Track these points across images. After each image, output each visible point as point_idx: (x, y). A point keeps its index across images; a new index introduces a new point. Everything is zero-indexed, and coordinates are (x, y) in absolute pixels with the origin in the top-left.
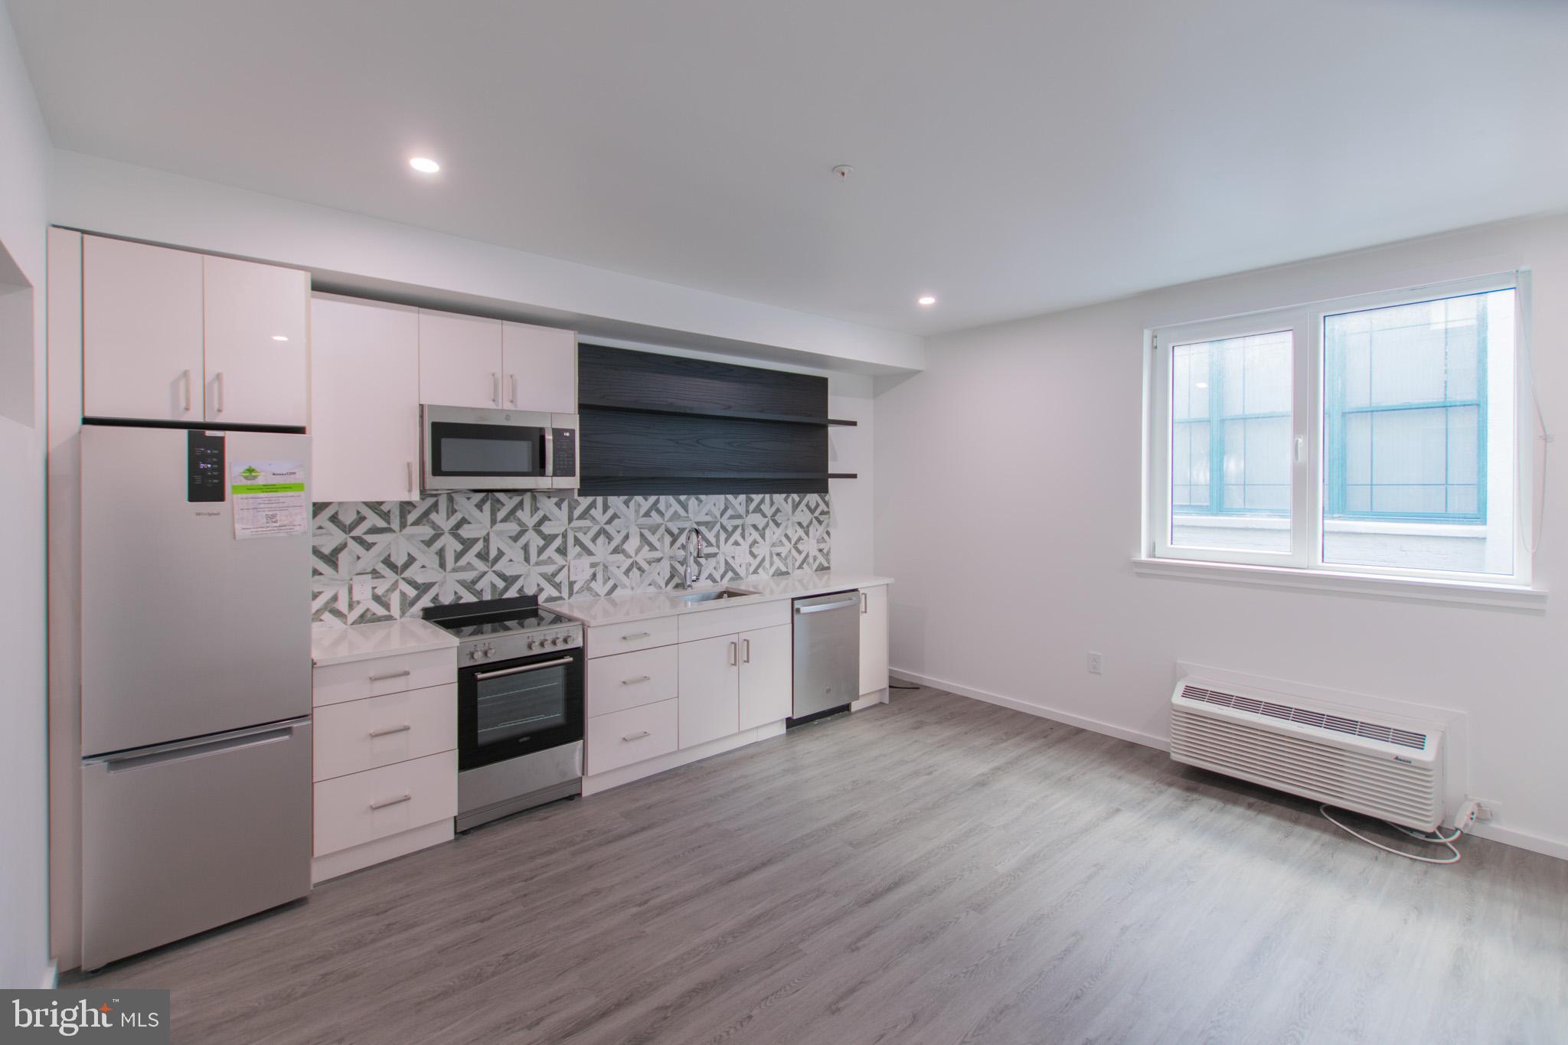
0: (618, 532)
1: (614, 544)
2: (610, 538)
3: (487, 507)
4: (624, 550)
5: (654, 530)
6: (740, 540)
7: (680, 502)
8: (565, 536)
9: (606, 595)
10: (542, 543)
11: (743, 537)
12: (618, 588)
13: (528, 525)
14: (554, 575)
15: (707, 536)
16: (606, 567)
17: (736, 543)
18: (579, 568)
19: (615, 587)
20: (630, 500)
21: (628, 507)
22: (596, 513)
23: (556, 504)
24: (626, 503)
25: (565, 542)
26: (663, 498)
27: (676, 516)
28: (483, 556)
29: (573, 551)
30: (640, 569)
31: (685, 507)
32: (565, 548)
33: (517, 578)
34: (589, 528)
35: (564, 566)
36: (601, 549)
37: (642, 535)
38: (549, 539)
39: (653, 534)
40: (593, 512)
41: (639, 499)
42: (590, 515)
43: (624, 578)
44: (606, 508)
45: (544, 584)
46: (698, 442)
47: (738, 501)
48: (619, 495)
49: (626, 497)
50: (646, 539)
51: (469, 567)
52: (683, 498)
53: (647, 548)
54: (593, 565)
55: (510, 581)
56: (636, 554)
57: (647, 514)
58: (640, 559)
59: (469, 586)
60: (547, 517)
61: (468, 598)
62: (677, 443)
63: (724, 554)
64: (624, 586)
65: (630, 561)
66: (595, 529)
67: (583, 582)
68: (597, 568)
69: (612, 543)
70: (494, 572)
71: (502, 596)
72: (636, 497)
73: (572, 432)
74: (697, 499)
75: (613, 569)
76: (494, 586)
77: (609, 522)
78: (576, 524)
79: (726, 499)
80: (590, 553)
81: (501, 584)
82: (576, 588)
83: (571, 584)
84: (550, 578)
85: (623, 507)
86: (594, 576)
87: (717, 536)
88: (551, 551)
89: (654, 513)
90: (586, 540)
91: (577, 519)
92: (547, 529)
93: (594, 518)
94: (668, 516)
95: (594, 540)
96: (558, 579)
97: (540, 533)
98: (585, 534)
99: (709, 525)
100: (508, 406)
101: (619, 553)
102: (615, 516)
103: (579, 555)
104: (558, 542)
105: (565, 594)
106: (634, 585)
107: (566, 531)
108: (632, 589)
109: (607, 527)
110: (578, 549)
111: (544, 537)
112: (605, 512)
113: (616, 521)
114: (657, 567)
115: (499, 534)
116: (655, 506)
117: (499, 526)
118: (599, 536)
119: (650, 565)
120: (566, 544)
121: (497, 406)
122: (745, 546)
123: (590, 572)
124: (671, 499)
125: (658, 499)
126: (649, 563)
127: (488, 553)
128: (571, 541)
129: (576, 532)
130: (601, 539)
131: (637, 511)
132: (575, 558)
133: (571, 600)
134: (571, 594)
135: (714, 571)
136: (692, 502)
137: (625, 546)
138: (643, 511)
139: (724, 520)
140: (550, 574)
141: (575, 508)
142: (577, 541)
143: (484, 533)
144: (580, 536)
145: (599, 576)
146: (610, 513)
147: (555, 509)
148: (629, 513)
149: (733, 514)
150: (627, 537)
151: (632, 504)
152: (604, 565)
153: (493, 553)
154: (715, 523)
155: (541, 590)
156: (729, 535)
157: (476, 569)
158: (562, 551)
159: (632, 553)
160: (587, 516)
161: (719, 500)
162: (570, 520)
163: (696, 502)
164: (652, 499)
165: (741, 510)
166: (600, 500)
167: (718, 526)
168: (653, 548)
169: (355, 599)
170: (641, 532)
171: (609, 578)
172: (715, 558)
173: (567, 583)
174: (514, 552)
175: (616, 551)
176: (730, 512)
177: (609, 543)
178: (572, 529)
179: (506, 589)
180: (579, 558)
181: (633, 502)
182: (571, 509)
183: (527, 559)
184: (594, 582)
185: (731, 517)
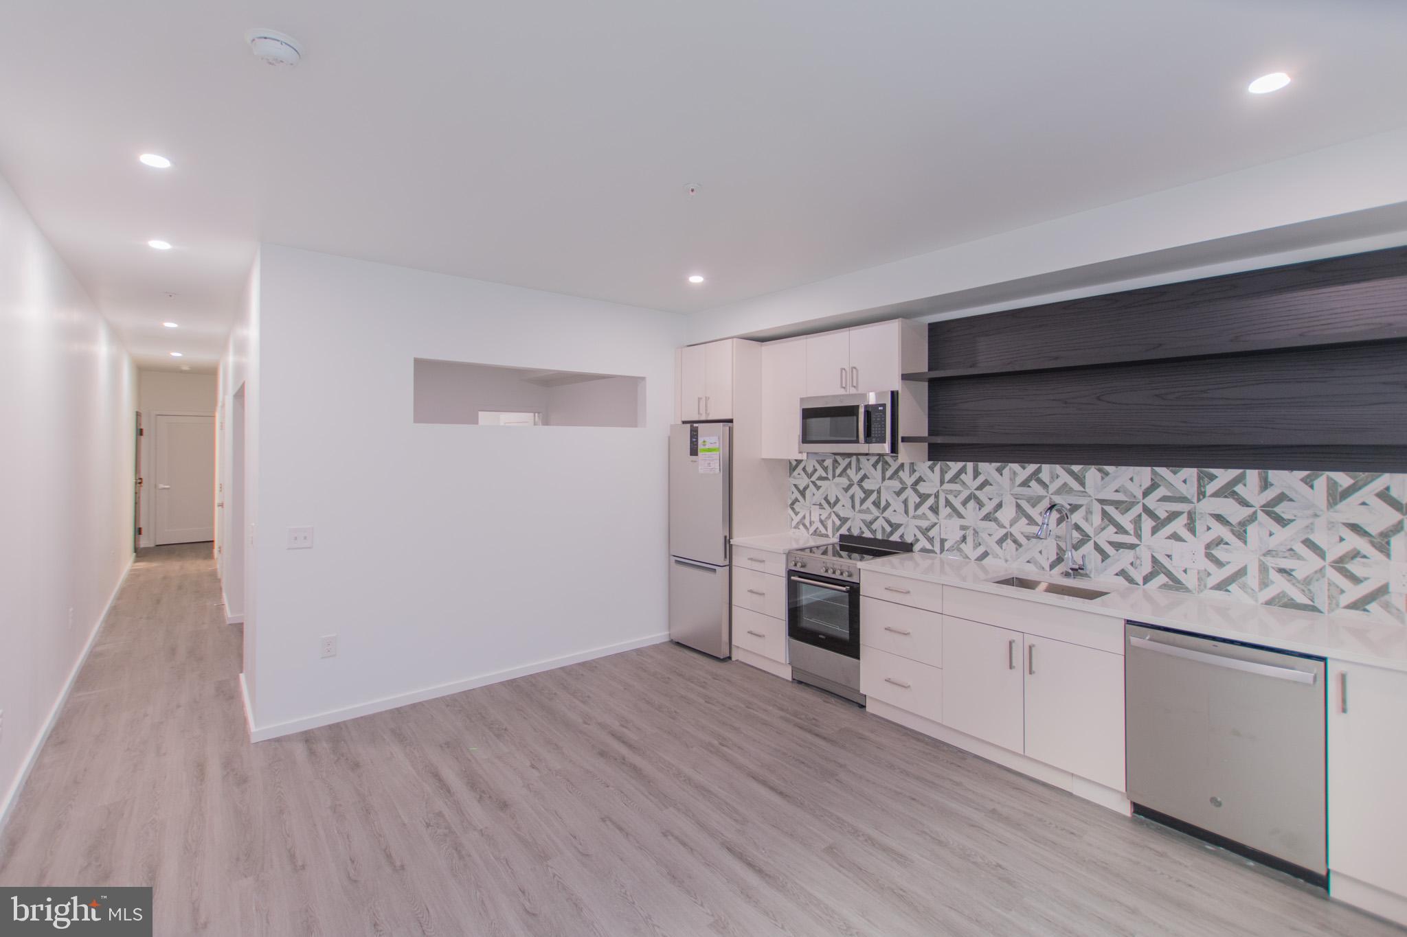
0: (990, 499)
1: (985, 511)
2: (981, 504)
3: (879, 466)
4: (996, 518)
5: (1034, 502)
6: (1184, 533)
7: (1072, 473)
8: (937, 496)
9: (976, 560)
10: (918, 500)
11: (1191, 529)
12: (990, 556)
13: (907, 483)
14: (928, 529)
15: (1118, 520)
16: (976, 532)
17: (1175, 537)
18: (949, 529)
19: (985, 554)
20: (1004, 468)
21: (1001, 475)
22: (967, 477)
23: (929, 467)
24: (1000, 471)
25: (937, 502)
26: (1046, 468)
27: (1064, 488)
28: (876, 504)
29: (944, 511)
30: (1015, 541)
31: (1080, 480)
32: (938, 508)
33: (899, 526)
34: (960, 492)
35: (936, 524)
36: (972, 514)
37: (1018, 506)
38: (924, 497)
39: (1033, 506)
40: (963, 476)
41: (1015, 467)
42: (961, 479)
43: (996, 548)
44: (976, 474)
45: (920, 536)
46: (1099, 399)
47: (1184, 479)
48: (990, 461)
49: (999, 464)
50: (1024, 511)
51: (868, 511)
52: (1076, 468)
53: (1024, 521)
54: (963, 528)
55: (895, 527)
56: (1011, 525)
57: (1025, 484)
58: (1016, 531)
59: (869, 524)
60: (922, 479)
61: (868, 534)
62: (1066, 403)
63: (1149, 548)
64: (997, 556)
65: (1003, 531)
66: (966, 493)
67: (954, 541)
68: (968, 532)
69: (983, 509)
70: (884, 518)
71: (889, 537)
72: (1009, 464)
73: (884, 405)
74: (1099, 470)
75: (984, 535)
76: (883, 529)
77: (981, 487)
78: (946, 486)
79: (1154, 473)
80: (960, 516)
81: (888, 529)
82: (947, 545)
83: (943, 541)
84: (925, 532)
85: (996, 475)
86: (964, 539)
87: (1137, 521)
88: (925, 508)
89: (1033, 483)
90: (957, 503)
91: (947, 482)
92: (922, 488)
93: (964, 483)
94: (1053, 487)
95: (964, 503)
96: (931, 534)
97: (916, 491)
98: (956, 497)
99: (1124, 507)
100: (853, 391)
101: (990, 520)
102: (986, 483)
103: (949, 516)
104: (931, 501)
105: (937, 549)
106: (1009, 558)
107: (938, 492)
108: (1006, 561)
109: (978, 493)
110: (948, 510)
111: (920, 495)
112: (975, 477)
113: (988, 488)
114: (1037, 545)
115: (887, 488)
116: (1035, 475)
117: (887, 483)
118: (969, 501)
119: (1028, 540)
120: (938, 504)
121: (846, 391)
122: (1196, 545)
123: (958, 535)
124: (1058, 469)
125: (1041, 466)
126: (1028, 538)
127: (879, 503)
128: (942, 502)
129: (947, 494)
130: (972, 504)
131: (1012, 480)
132: (945, 518)
133: (942, 555)
134: (942, 550)
135: (1130, 567)
136: (1092, 473)
137: (998, 515)
138: (1019, 480)
139: (1151, 501)
140: (924, 528)
141: (946, 472)
142: (948, 503)
143: (877, 487)
144: (951, 498)
145: (970, 539)
146: (981, 479)
147: (929, 472)
148: (1004, 480)
149: (1169, 494)
150: (1000, 506)
151: (1006, 471)
152: (974, 530)
153: (883, 503)
154: (1132, 504)
155: (917, 540)
156: (1159, 524)
157: (872, 513)
158: (935, 509)
159: (1007, 524)
160: (958, 480)
161: (1143, 474)
162: (942, 482)
163: (1099, 475)
164: (1032, 468)
165: (1190, 490)
166: (970, 465)
167: (1137, 509)
168: (1032, 521)
169: (812, 520)
170: (1017, 502)
171: (980, 545)
172: (1133, 551)
173: (939, 540)
174: (897, 504)
175: (987, 518)
176: (1161, 492)
177: (980, 509)
178: (944, 491)
179: (891, 533)
180: (950, 519)
181: (1008, 468)
182: (943, 473)
183: (906, 512)
184: (963, 543)
185: (1164, 499)
